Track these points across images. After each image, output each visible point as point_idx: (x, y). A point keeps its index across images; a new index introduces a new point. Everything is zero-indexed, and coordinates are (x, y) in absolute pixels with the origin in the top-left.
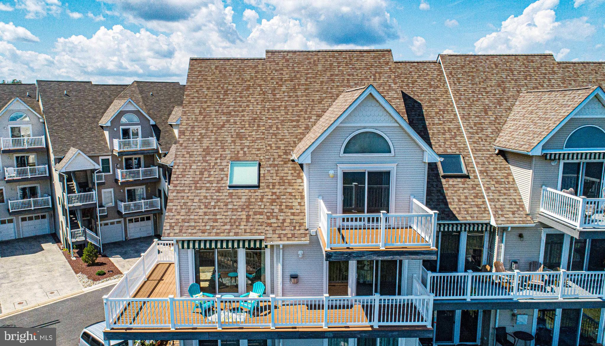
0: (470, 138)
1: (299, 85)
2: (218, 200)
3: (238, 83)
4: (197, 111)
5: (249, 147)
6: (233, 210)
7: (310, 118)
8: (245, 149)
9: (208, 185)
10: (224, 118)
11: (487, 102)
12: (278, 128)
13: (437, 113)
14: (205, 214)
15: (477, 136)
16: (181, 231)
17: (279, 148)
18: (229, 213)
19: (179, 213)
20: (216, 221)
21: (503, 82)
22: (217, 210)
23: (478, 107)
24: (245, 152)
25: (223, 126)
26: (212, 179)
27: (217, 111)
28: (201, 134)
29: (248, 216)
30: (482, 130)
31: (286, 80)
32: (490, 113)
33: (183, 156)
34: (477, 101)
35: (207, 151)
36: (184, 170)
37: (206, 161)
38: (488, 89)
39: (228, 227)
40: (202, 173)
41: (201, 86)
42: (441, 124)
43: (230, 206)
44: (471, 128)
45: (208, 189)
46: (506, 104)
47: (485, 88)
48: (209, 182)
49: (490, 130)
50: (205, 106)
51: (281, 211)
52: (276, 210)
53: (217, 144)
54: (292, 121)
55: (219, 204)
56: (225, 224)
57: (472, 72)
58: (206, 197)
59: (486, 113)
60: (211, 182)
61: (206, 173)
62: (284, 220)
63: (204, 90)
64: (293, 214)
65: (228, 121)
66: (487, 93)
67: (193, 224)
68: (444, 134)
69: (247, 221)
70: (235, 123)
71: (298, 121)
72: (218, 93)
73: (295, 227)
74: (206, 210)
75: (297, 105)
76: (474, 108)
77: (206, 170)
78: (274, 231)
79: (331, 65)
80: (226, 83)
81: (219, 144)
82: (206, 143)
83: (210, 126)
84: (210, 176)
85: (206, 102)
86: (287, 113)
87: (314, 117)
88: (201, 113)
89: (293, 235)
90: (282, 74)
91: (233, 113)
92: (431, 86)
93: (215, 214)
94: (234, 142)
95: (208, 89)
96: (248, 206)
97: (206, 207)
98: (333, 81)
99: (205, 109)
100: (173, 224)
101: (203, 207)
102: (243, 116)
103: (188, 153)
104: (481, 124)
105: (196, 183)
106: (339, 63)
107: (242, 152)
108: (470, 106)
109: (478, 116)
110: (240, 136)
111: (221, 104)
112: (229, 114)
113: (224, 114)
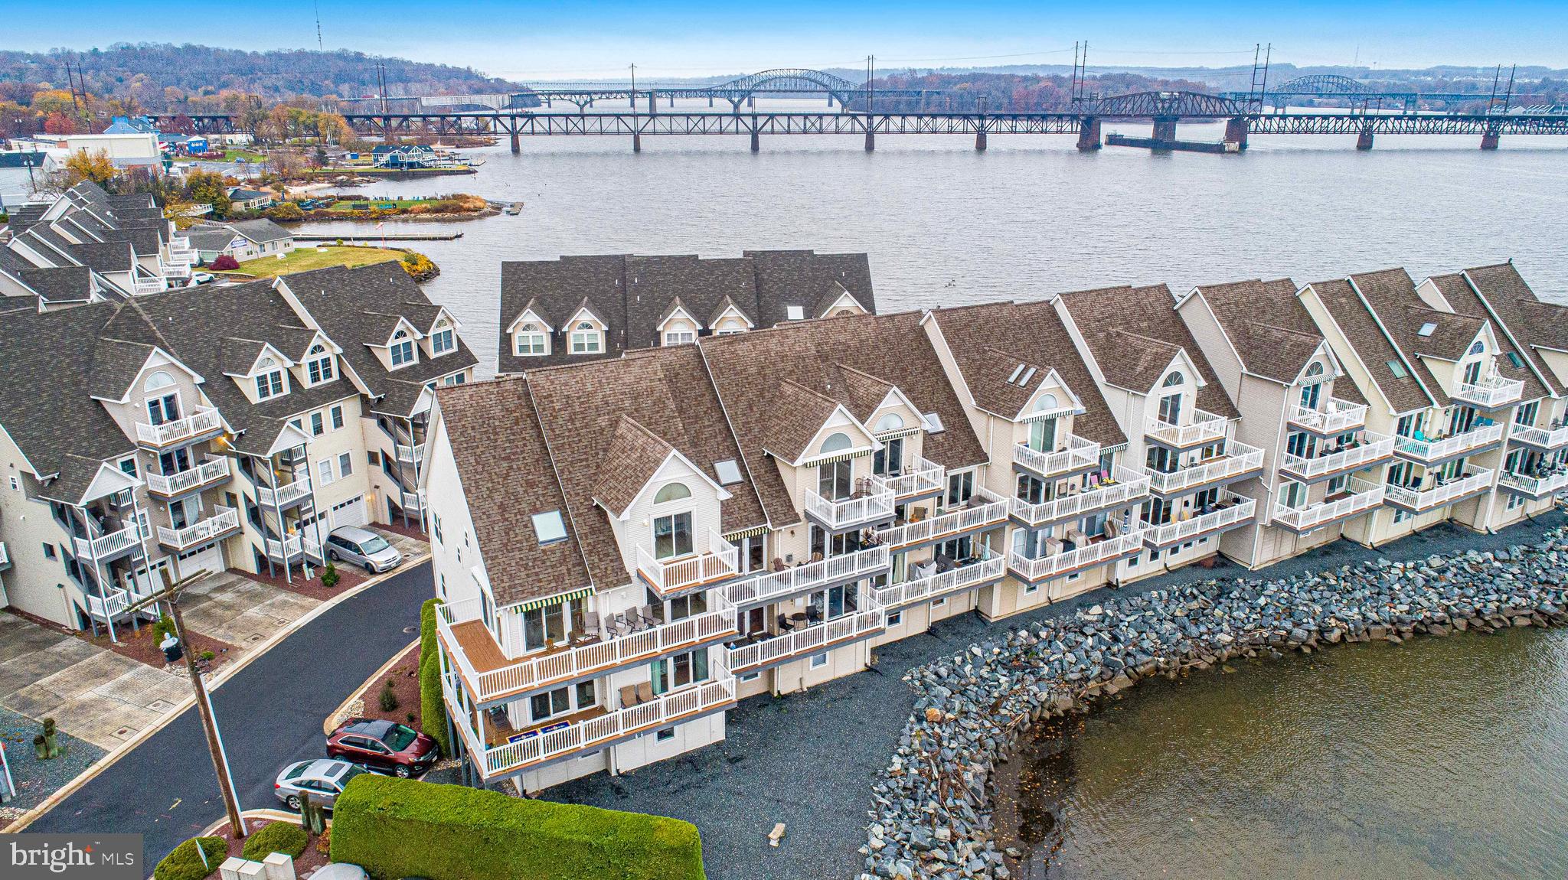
0: (740, 441)
2: (535, 559)
3: (503, 416)
4: (472, 461)
5: (544, 495)
6: (552, 567)
7: (597, 454)
8: (542, 499)
9: (519, 545)
10: (505, 464)
11: (751, 395)
12: (570, 472)
13: (705, 413)
14: (528, 576)
15: (746, 438)
16: (511, 597)
17: (578, 494)
18: (549, 571)
19: (502, 580)
20: (540, 581)
21: (763, 367)
22: (537, 570)
23: (743, 405)
24: (542, 502)
25: (508, 475)
26: (519, 538)
27: (494, 457)
28: (488, 488)
29: (568, 569)
30: (750, 431)
31: (560, 410)
32: (755, 409)
33: (481, 518)
34: (741, 395)
35: (502, 507)
36: (489, 534)
37: (506, 520)
38: (750, 379)
39: (553, 584)
40: (507, 534)
41: (464, 426)
42: (711, 426)
43: (548, 564)
44: (741, 429)
45: (520, 549)
46: (768, 396)
47: (747, 379)
48: (517, 542)
49: (757, 429)
50: (478, 451)
51: (600, 560)
52: (596, 561)
53: (509, 497)
54: (582, 460)
55: (536, 563)
56: (550, 582)
57: (732, 358)
58: (521, 559)
59: (752, 410)
60: (520, 542)
61: (511, 533)
62: (606, 569)
63: (470, 431)
64: (612, 561)
65: (511, 468)
66: (749, 383)
67: (520, 589)
68: (716, 437)
69: (569, 573)
70: (519, 469)
71: (587, 460)
72: (486, 432)
74: (527, 572)
75: (580, 441)
77: (510, 529)
79: (600, 382)
80: (489, 419)
81: (512, 497)
82: (497, 497)
83: (494, 477)
84: (516, 535)
85: (477, 447)
86: (573, 452)
87: (601, 453)
88: (478, 463)
89: (618, 580)
90: (552, 402)
91: (513, 457)
92: (694, 379)
93: (537, 574)
94: (525, 491)
95: (473, 428)
96: (564, 560)
97: (526, 569)
98: (607, 403)
99: (479, 456)
100: (502, 592)
101: (522, 569)
102: (524, 458)
104: (749, 423)
105: (505, 545)
106: (607, 379)
107: (540, 503)
108: (736, 403)
110: (531, 484)
111: (495, 448)
112: (507, 458)
113: (504, 459)
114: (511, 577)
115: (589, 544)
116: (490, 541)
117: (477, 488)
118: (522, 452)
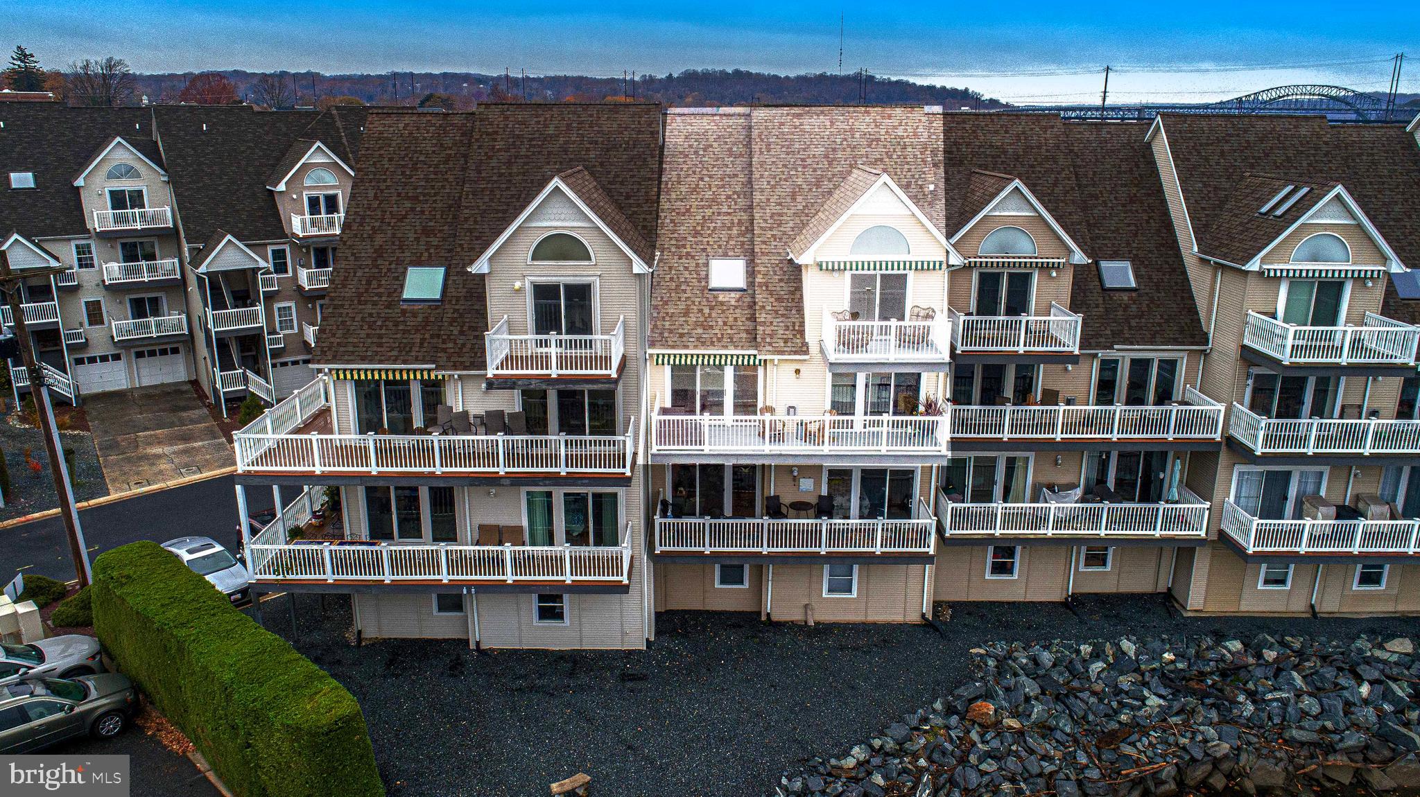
0: (762, 236)
1: (516, 157)
2: (387, 319)
3: (434, 152)
4: (371, 194)
5: (437, 247)
6: (405, 332)
8: (432, 251)
9: (376, 298)
10: (408, 205)
11: (800, 181)
12: (476, 222)
13: (728, 197)
14: (369, 336)
15: (770, 234)
16: (335, 357)
18: (398, 336)
19: (334, 335)
20: (380, 345)
21: (834, 150)
22: (383, 332)
23: (783, 190)
24: (430, 254)
25: (405, 217)
26: (381, 290)
27: (399, 195)
28: (373, 228)
29: (423, 340)
30: (779, 225)
31: (499, 150)
32: (799, 199)
33: (346, 259)
34: (786, 180)
35: (379, 252)
36: (346, 279)
37: (377, 267)
38: (809, 161)
40: (369, 283)
42: (729, 214)
43: (401, 327)
44: (766, 221)
45: (375, 304)
46: (827, 185)
47: (803, 160)
48: (377, 294)
49: (791, 224)
50: (383, 186)
51: (462, 333)
52: (456, 332)
53: (393, 242)
54: (498, 211)
55: (387, 323)
56: (392, 349)
57: (793, 134)
58: (371, 315)
59: (794, 199)
60: (380, 295)
61: (374, 282)
62: (464, 345)
63: (385, 162)
65: (413, 209)
66: (804, 167)
67: (351, 349)
68: (729, 229)
69: (422, 344)
70: (422, 212)
72: (403, 166)
73: (476, 353)
74: (369, 331)
75: (508, 189)
76: (778, 190)
77: (375, 278)
78: (449, 358)
79: (568, 125)
80: (416, 152)
81: (397, 243)
82: (379, 239)
83: (388, 215)
84: (380, 286)
85: (385, 181)
88: (376, 197)
89: (472, 363)
90: (495, 140)
91: (421, 198)
93: (380, 337)
94: (417, 239)
95: (390, 160)
96: (424, 327)
97: (370, 327)
98: (566, 152)
99: (382, 191)
100: (325, 349)
101: (366, 327)
102: (435, 201)
103: (353, 254)
104: (780, 215)
105: (360, 295)
107: (426, 254)
108: (773, 187)
109: (780, 204)
110: (427, 232)
111: (406, 184)
112: (415, 199)
113: (408, 198)
114: (347, 333)
115: (455, 311)
116: (344, 286)
117: (361, 224)
118: (435, 194)
